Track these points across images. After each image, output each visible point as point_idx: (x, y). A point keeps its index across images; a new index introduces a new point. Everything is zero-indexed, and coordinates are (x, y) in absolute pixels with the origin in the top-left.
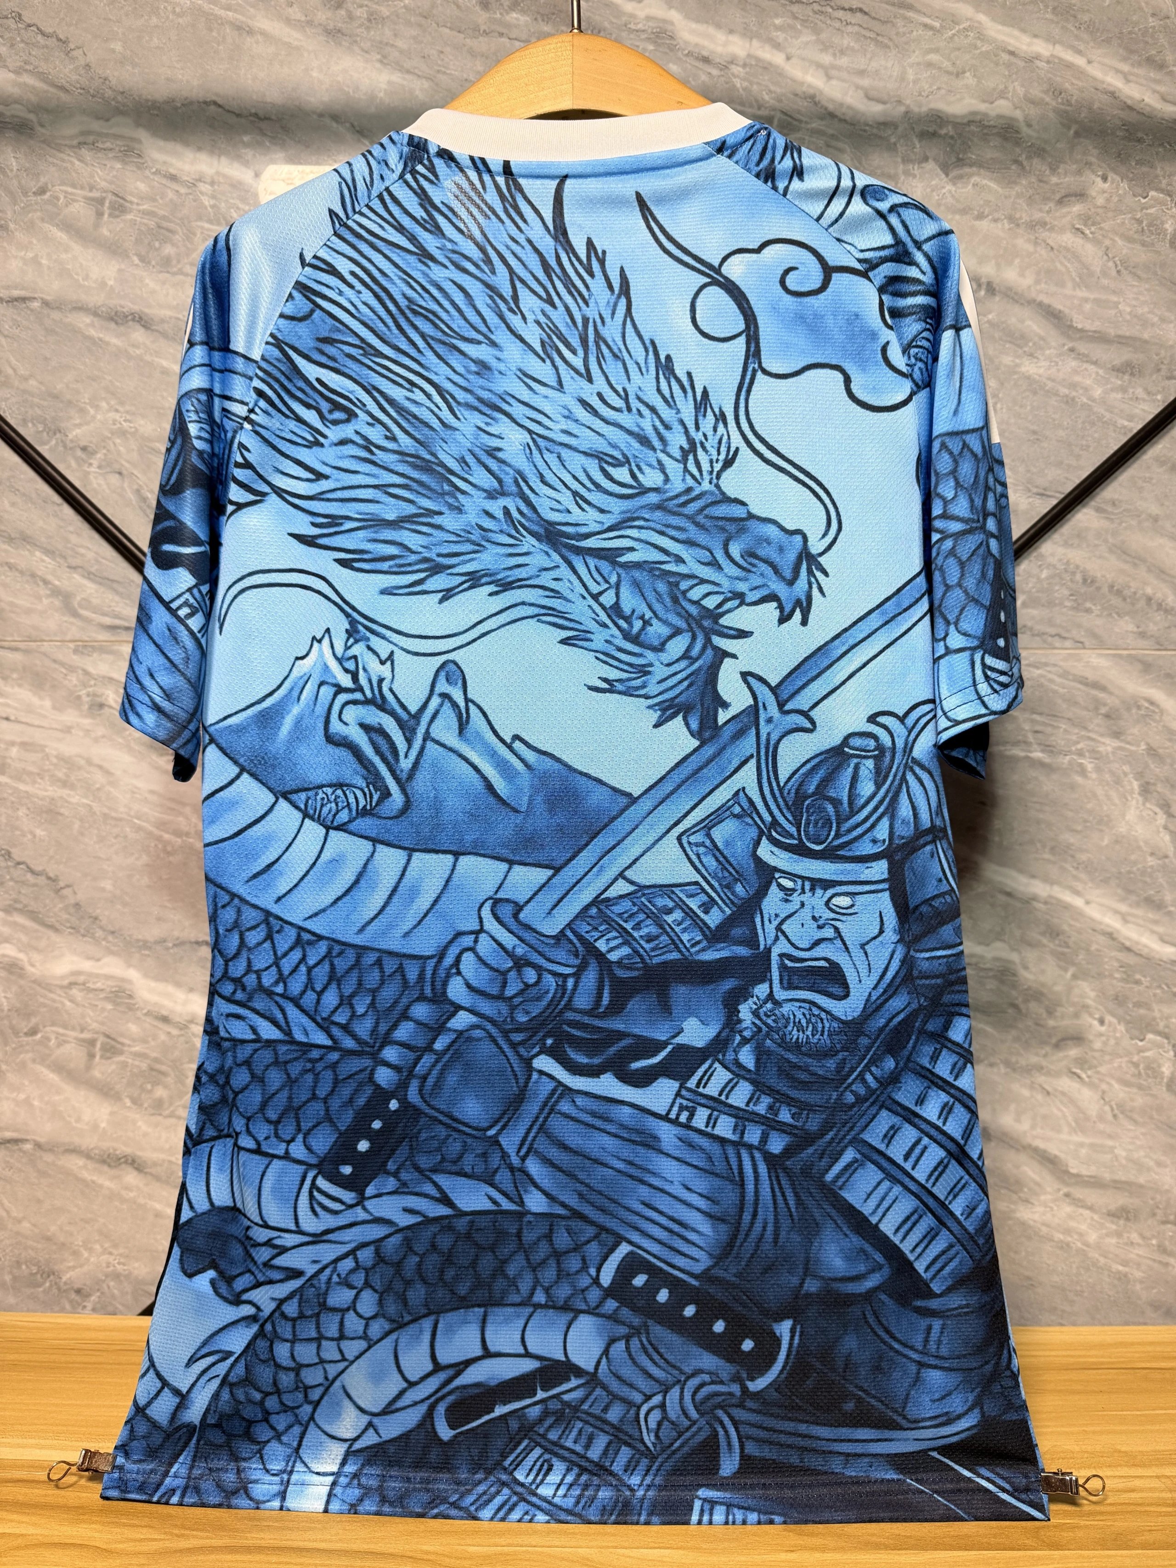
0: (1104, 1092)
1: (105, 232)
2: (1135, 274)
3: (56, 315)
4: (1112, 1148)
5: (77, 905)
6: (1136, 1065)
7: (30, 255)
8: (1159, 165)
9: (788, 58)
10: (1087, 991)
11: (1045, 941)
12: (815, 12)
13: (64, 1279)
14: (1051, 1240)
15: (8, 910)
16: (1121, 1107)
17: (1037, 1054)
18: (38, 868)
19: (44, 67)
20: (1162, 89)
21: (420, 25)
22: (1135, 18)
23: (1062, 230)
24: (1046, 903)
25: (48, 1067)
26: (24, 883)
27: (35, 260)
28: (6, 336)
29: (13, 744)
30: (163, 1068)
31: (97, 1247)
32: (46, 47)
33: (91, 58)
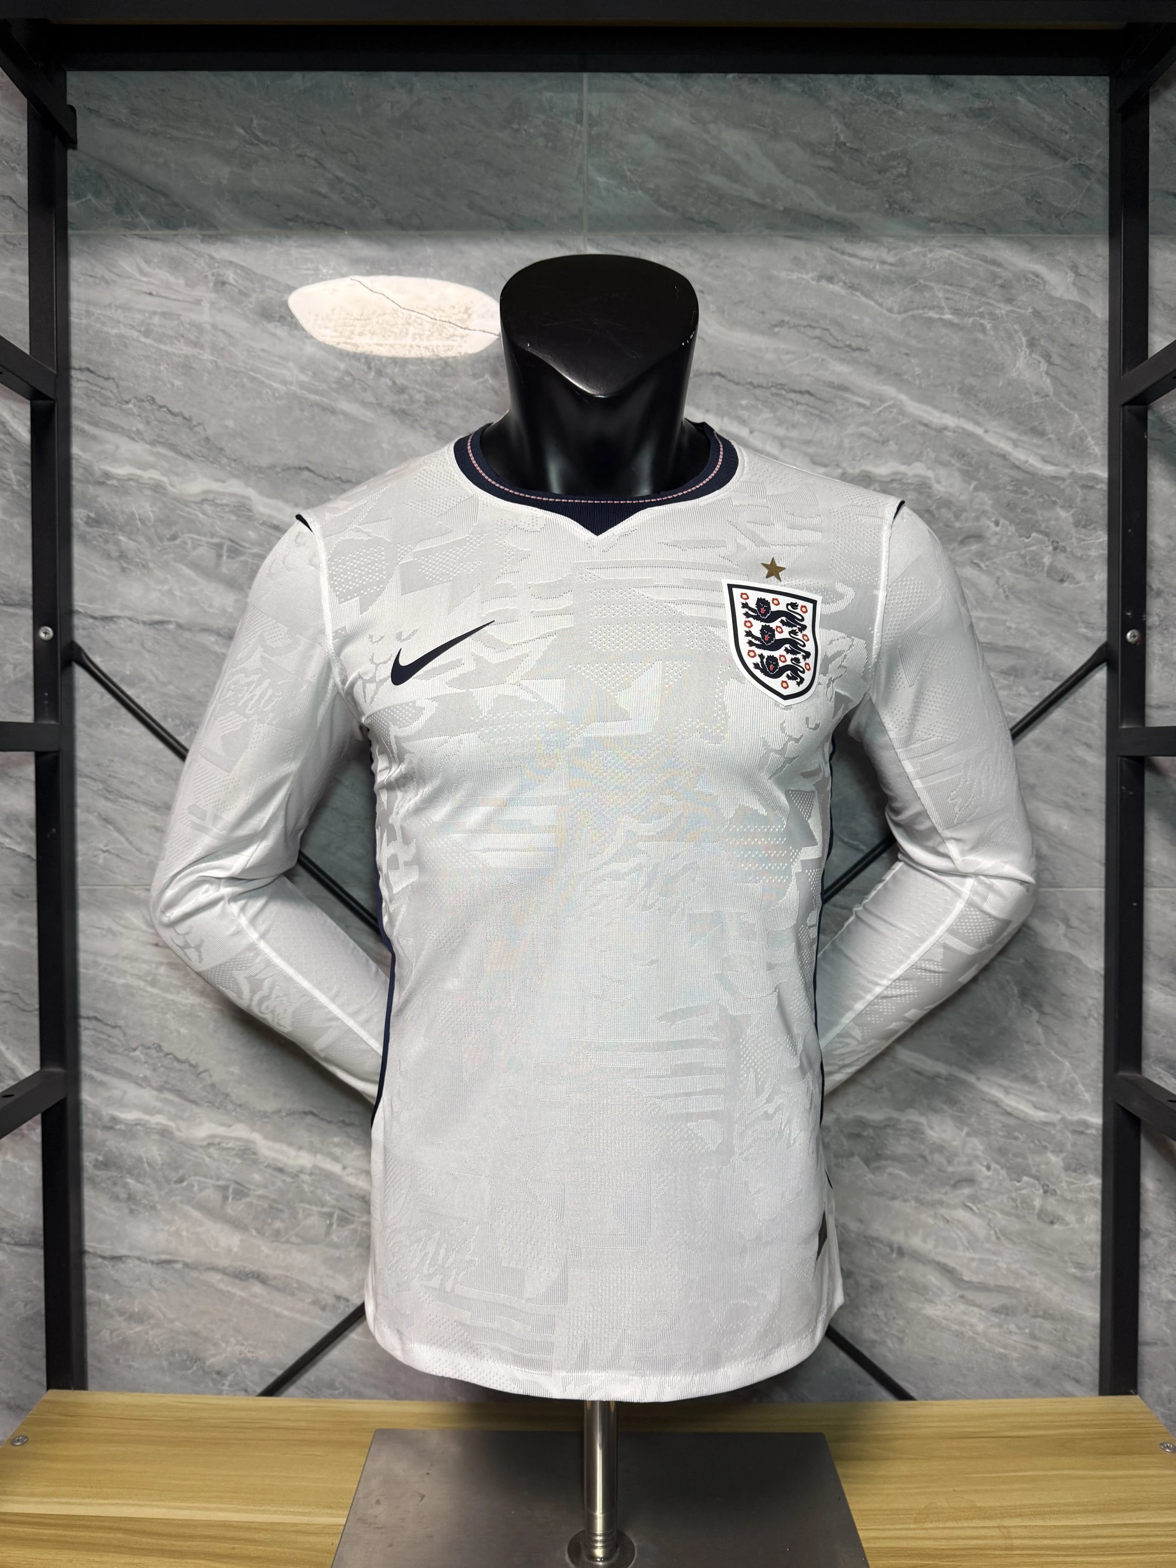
0: (990, 1220)
1: (224, 570)
2: (1019, 598)
3: (187, 635)
4: (996, 1262)
5: (213, 1085)
6: (1014, 1200)
7: (166, 588)
8: (1039, 512)
9: (751, 432)
10: (977, 1145)
11: (946, 1108)
12: (772, 395)
13: (208, 1363)
14: (949, 1330)
15: (160, 1089)
16: (1003, 1231)
17: (939, 1193)
18: (183, 1058)
19: (173, 440)
20: (1043, 452)
21: (466, 407)
22: (1022, 396)
23: (963, 564)
24: (946, 1079)
25: (193, 1207)
26: (172, 1069)
27: (170, 592)
28: (149, 651)
29: (161, 964)
30: (280, 1207)
31: (232, 1340)
32: (174, 423)
33: (210, 432)
